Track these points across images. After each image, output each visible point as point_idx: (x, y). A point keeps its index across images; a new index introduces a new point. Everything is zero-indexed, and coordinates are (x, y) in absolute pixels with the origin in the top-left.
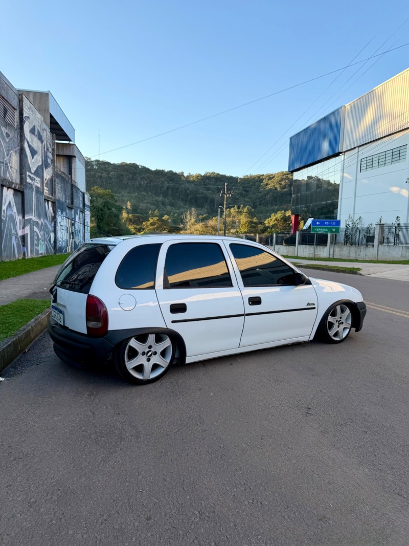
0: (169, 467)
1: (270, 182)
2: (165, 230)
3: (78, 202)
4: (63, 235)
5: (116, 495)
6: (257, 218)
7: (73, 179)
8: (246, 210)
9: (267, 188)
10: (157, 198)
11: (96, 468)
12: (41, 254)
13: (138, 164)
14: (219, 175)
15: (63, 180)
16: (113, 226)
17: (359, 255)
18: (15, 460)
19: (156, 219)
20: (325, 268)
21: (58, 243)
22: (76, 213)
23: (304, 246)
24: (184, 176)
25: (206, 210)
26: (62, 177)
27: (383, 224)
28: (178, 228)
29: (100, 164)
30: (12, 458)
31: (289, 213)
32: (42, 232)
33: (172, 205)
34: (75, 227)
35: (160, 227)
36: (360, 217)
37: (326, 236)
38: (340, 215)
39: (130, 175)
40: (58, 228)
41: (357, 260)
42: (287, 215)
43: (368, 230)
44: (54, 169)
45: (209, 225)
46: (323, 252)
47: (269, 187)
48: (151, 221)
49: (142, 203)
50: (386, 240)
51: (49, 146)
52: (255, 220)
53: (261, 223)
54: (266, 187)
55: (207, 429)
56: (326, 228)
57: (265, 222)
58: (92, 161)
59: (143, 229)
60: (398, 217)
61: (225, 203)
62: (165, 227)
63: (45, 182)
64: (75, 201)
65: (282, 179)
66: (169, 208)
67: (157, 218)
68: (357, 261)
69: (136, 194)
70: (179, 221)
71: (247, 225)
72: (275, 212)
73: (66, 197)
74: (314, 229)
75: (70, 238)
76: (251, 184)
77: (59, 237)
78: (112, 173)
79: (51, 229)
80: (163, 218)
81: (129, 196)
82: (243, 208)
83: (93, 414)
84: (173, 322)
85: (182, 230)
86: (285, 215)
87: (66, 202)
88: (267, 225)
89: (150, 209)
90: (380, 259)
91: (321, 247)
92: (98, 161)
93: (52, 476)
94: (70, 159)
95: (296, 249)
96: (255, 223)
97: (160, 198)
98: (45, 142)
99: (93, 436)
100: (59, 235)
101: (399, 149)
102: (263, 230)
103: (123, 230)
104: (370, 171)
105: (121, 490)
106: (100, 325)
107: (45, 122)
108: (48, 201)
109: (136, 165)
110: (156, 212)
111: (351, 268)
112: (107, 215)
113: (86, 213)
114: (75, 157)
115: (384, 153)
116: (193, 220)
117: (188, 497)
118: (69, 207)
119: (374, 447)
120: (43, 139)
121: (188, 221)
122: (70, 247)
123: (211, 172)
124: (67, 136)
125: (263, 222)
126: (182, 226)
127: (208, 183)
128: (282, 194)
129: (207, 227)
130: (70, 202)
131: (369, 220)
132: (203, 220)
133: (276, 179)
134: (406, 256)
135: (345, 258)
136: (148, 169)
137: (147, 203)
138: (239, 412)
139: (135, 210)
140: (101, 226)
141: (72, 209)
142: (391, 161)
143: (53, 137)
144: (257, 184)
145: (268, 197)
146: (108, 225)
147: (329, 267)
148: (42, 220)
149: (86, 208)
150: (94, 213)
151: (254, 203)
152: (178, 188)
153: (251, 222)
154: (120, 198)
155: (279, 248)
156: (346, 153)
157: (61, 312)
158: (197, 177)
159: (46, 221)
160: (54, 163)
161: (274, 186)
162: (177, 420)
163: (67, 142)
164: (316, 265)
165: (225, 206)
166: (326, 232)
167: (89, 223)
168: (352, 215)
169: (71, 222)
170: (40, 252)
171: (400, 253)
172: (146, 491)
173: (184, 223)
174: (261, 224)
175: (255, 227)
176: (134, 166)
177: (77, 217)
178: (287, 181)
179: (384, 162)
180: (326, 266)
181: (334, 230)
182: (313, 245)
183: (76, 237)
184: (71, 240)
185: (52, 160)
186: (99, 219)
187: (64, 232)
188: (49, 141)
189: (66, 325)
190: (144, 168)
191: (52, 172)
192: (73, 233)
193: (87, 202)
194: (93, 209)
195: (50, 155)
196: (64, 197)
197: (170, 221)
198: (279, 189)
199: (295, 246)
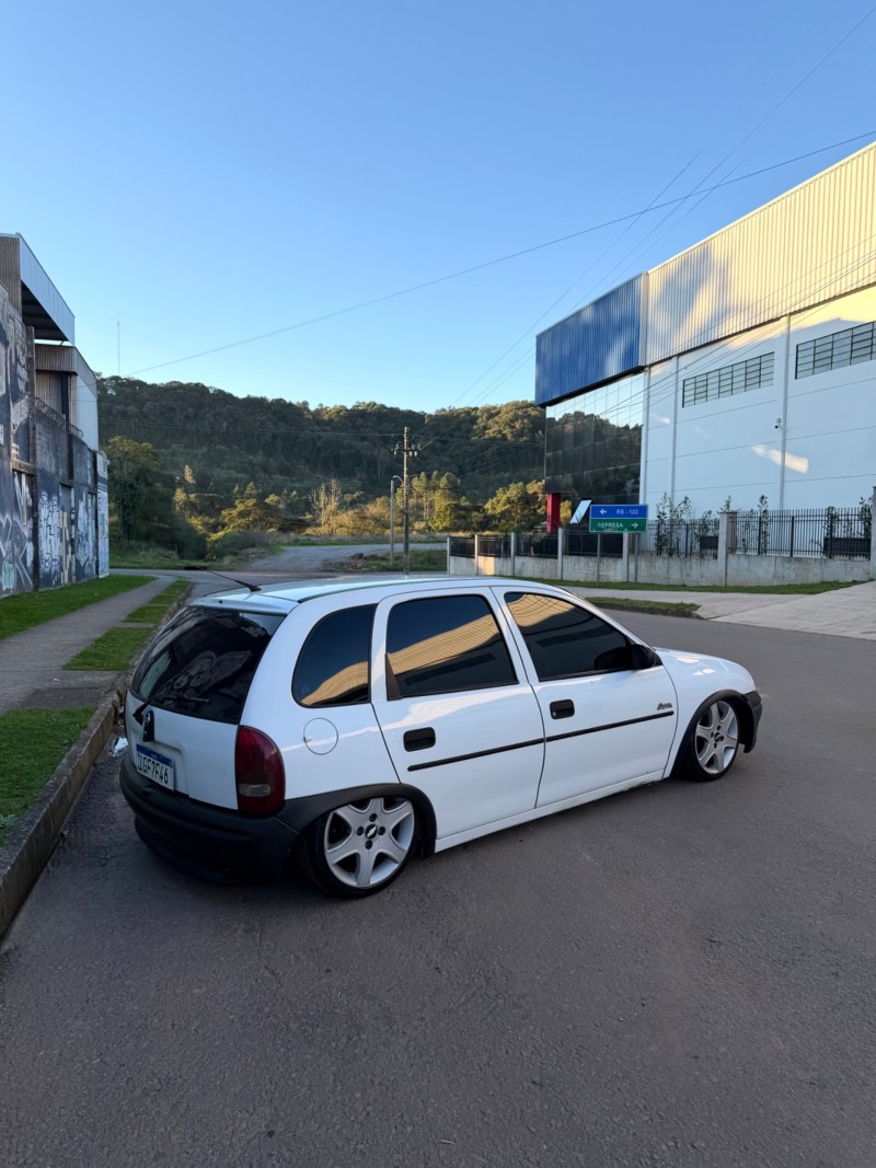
0: (482, 1083)
1: (490, 422)
2: (271, 527)
3: (83, 472)
4: (51, 547)
5: (396, 1157)
6: (468, 499)
7: (72, 422)
8: (444, 480)
9: (486, 437)
10: (251, 458)
11: (329, 1098)
12: (8, 590)
13: (207, 385)
14: (386, 408)
15: (51, 425)
16: (159, 522)
17: (688, 576)
18: (147, 1094)
19: (251, 502)
20: (625, 604)
21: (42, 566)
22: (79, 497)
23: (574, 558)
24: (309, 411)
25: (359, 483)
26: (50, 421)
27: (735, 513)
28: (301, 521)
29: (122, 385)
30: (138, 1091)
31: (534, 487)
32: (8, 543)
33: (285, 471)
34: (76, 527)
35: (261, 519)
36: (686, 498)
37: (620, 537)
38: (645, 493)
39: (190, 410)
40: (42, 532)
41: (684, 585)
42: (530, 492)
43: (704, 525)
44: (31, 403)
45: (368, 514)
46: (616, 570)
47: (490, 433)
48: (240, 507)
49: (219, 469)
50: (740, 545)
51: (20, 353)
52: (464, 502)
53: (478, 509)
54: (484, 434)
55: (526, 991)
56: (619, 521)
57: (486, 507)
58: (103, 380)
59: (224, 525)
60: (763, 497)
61: (405, 469)
62: (272, 520)
63: (13, 431)
64: (76, 470)
65: (516, 418)
66: (279, 478)
67: (254, 501)
68: (683, 587)
69: (205, 449)
70: (302, 506)
71: (448, 512)
72: (505, 484)
73: (57, 462)
74: (595, 522)
75: (67, 553)
76: (452, 427)
77: (45, 552)
78: (148, 405)
79: (27, 533)
80: (267, 501)
81: (188, 454)
82: (438, 478)
83: (273, 973)
84: (411, 769)
85: (309, 525)
86: (526, 493)
87: (57, 473)
88: (490, 512)
89: (236, 480)
90: (731, 582)
91: (611, 561)
92: (116, 378)
93: (244, 1125)
94: (63, 378)
95: (559, 565)
96: (464, 508)
97: (259, 458)
98: (12, 345)
99: (293, 1027)
100: (44, 547)
101: (758, 361)
102: (481, 523)
103: (180, 529)
104: (702, 406)
105: (403, 1143)
106: (268, 790)
107: (11, 300)
108: (20, 473)
109: (203, 386)
110: (250, 488)
111: (677, 605)
112: (144, 497)
113: (99, 495)
114: (76, 374)
115: (730, 369)
116: (333, 505)
117: (545, 1147)
118: (63, 485)
119: (862, 1004)
120: (9, 339)
121: (322, 506)
122: (66, 572)
123: (367, 402)
124: (57, 329)
125: (482, 507)
126: (309, 517)
127: (362, 426)
128: (517, 448)
129: (365, 518)
130: (66, 473)
131: (705, 504)
132: (353, 504)
133: (504, 417)
134: (783, 577)
135: (659, 582)
136: (230, 396)
137: (229, 468)
138: (576, 949)
139: (202, 484)
140: (131, 522)
141: (70, 487)
142: (743, 384)
143: (28, 332)
144: (464, 426)
145: (488, 453)
146: (146, 518)
147: (632, 602)
148: (7, 516)
149: (99, 484)
150: (115, 495)
151: (461, 467)
152: (297, 437)
153: (457, 507)
154: (169, 458)
155: (523, 564)
156: (653, 369)
157: (166, 761)
158: (338, 412)
159: (16, 518)
160: (33, 391)
161: (500, 432)
162: (457, 976)
163: (58, 343)
164: (606, 599)
165: (405, 476)
166: (619, 529)
167: (106, 517)
168: (669, 495)
169: (69, 518)
170: (4, 588)
171: (772, 570)
172: (455, 1140)
173: (314, 510)
174: (478, 511)
175: (465, 517)
176: (199, 390)
177: (82, 505)
178: (526, 421)
179: (730, 387)
180: (627, 600)
181: (636, 525)
182: (596, 555)
183: (80, 550)
184: (70, 556)
185: (27, 385)
186: (125, 508)
187: (55, 539)
188: (19, 341)
189: (182, 789)
190: (221, 393)
191: (26, 408)
192: (72, 541)
193: (102, 472)
194: (114, 484)
195: (23, 373)
196: (53, 463)
197: (281, 506)
198: (509, 437)
199: (556, 558)
